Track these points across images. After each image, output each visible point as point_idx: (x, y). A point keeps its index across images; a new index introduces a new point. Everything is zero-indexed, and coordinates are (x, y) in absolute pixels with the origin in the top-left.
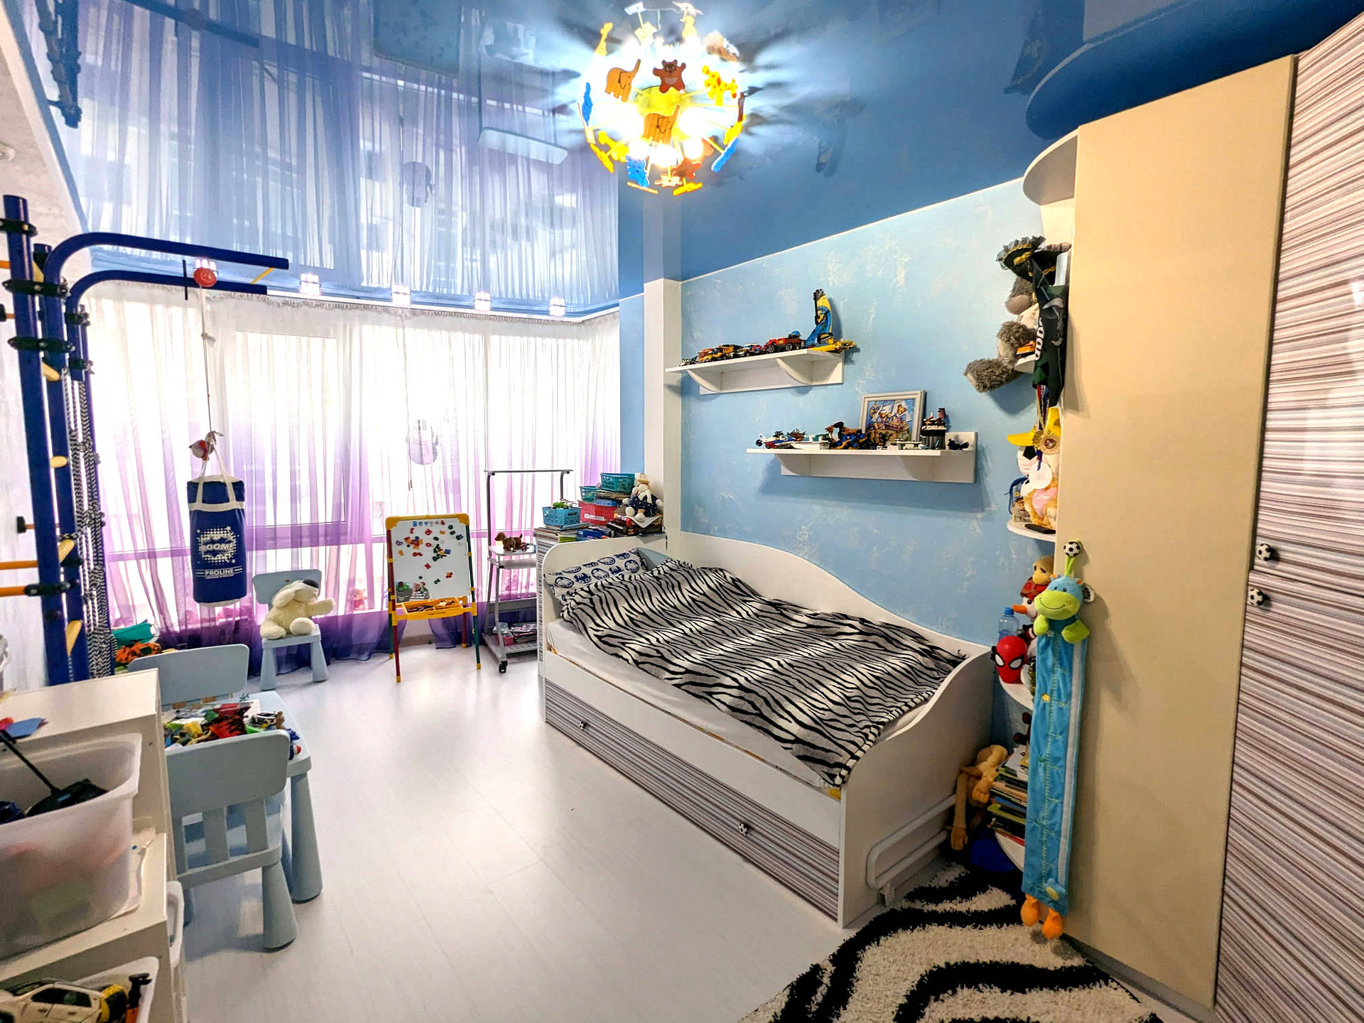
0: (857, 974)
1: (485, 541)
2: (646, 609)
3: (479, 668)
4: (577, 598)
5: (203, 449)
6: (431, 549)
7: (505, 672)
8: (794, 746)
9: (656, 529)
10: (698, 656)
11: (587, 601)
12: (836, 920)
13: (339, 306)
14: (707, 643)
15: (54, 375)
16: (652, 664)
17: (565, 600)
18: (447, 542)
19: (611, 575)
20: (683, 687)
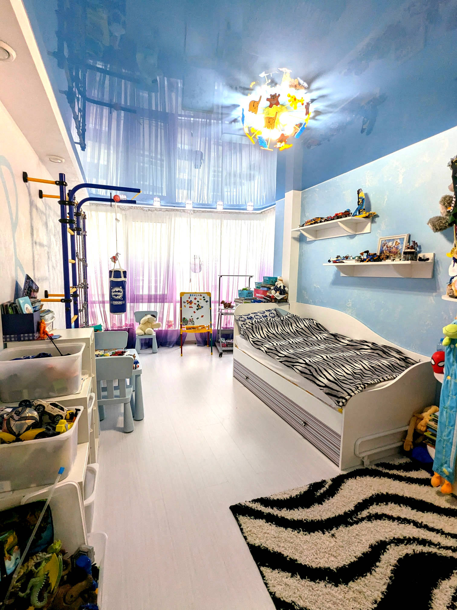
0: (342, 487)
1: (218, 304)
2: (274, 332)
3: (212, 354)
4: (247, 326)
5: (114, 259)
6: (196, 305)
7: (221, 357)
8: (325, 389)
9: (284, 301)
10: (292, 351)
11: (251, 327)
12: (338, 466)
13: (167, 210)
14: (298, 347)
15: (73, 233)
16: (272, 353)
17: (242, 327)
18: (203, 303)
19: (262, 318)
20: (283, 362)
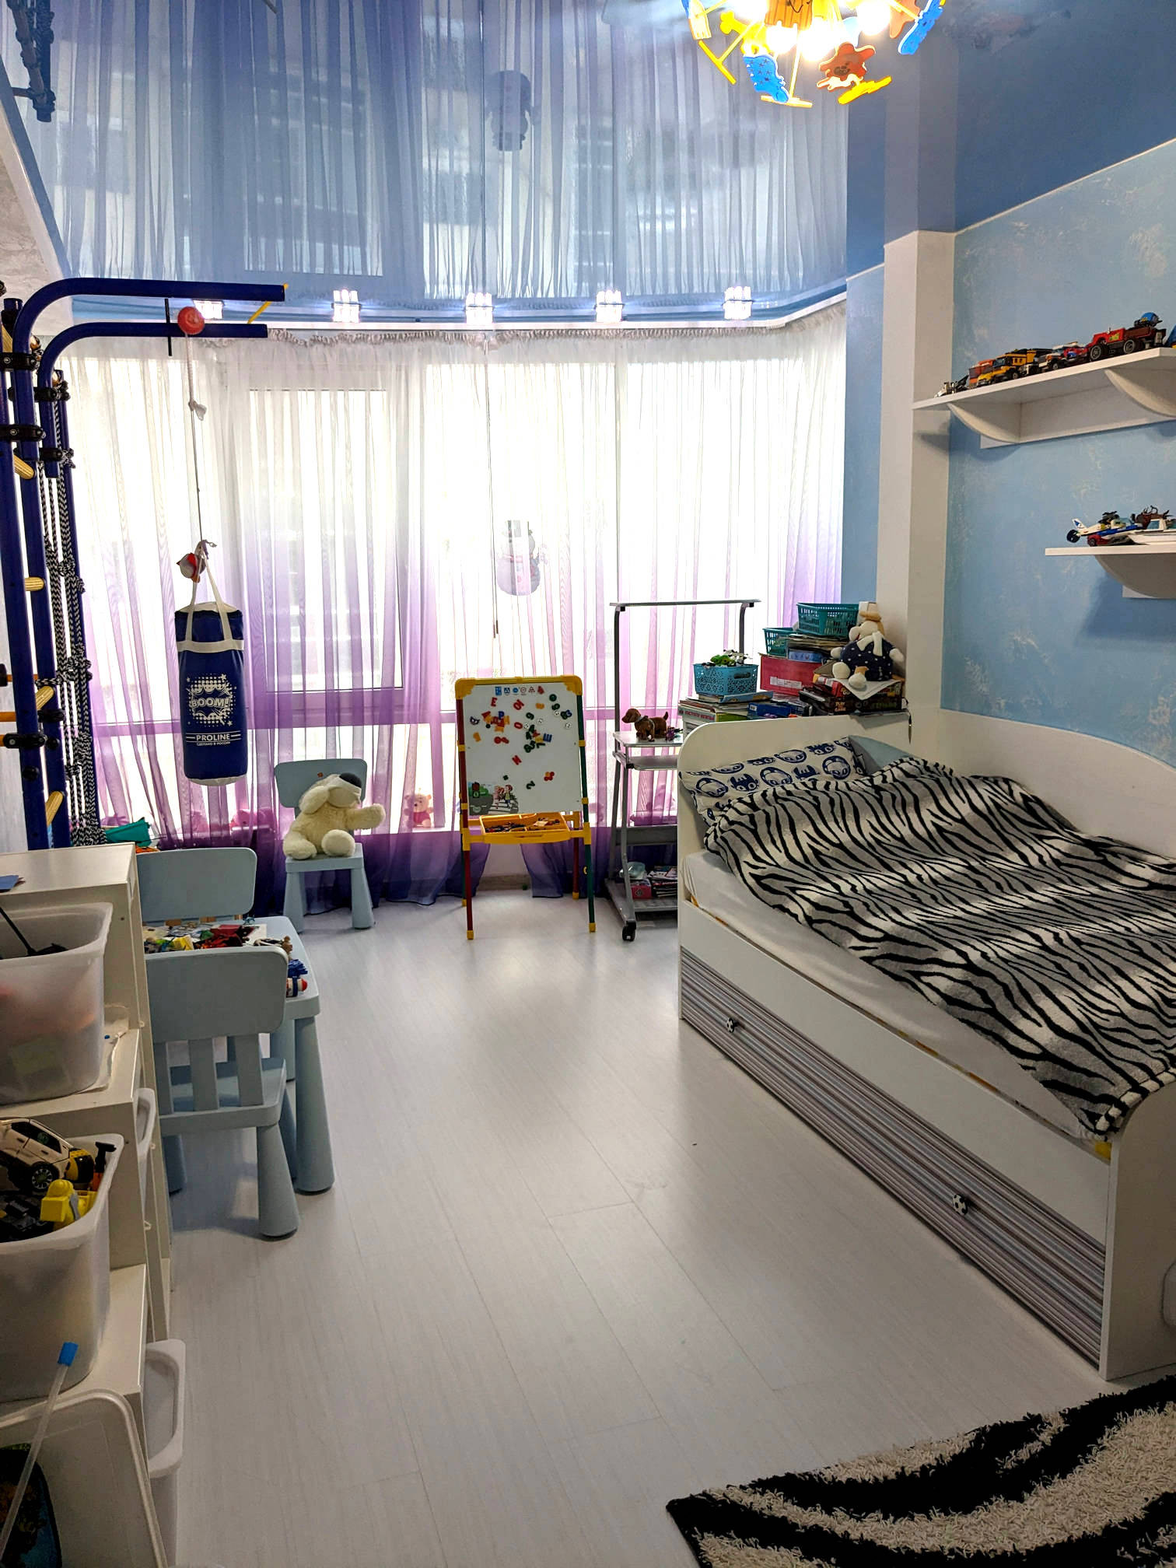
0: (1105, 1441)
1: (610, 724)
2: (844, 838)
3: (593, 931)
4: (732, 814)
5: (193, 565)
6: (522, 732)
7: (632, 940)
8: (1039, 1065)
9: (889, 704)
10: (913, 916)
11: (745, 820)
12: (1096, 1366)
14: (940, 899)
15: (28, 471)
16: (834, 924)
17: (713, 817)
18: (547, 722)
19: (796, 781)
20: (877, 962)
